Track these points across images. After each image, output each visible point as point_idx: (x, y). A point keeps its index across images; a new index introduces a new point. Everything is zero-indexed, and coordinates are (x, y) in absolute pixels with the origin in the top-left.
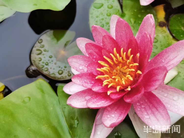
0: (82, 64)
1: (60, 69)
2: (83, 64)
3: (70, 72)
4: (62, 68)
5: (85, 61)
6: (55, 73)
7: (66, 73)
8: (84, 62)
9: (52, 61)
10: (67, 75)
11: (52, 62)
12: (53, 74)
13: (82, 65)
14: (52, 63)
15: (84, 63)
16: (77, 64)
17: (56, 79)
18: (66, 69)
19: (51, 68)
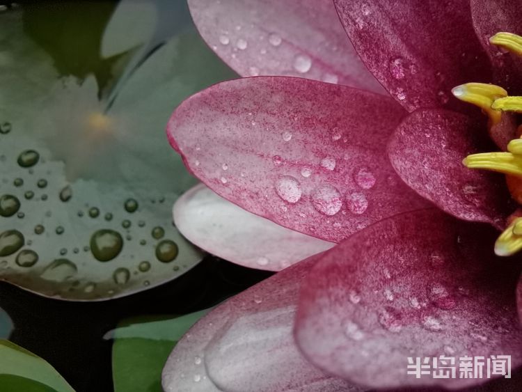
0: (287, 156)
1: (100, 223)
2: (295, 155)
3: (169, 235)
4: (109, 218)
5: (307, 123)
6: (70, 256)
7: (143, 243)
8: (300, 136)
9: (42, 185)
10: (149, 254)
11: (39, 193)
12: (59, 262)
13: (292, 164)
14: (44, 198)
15: (306, 142)
16: (256, 159)
17: (87, 295)
18: (134, 218)
19: (39, 230)
